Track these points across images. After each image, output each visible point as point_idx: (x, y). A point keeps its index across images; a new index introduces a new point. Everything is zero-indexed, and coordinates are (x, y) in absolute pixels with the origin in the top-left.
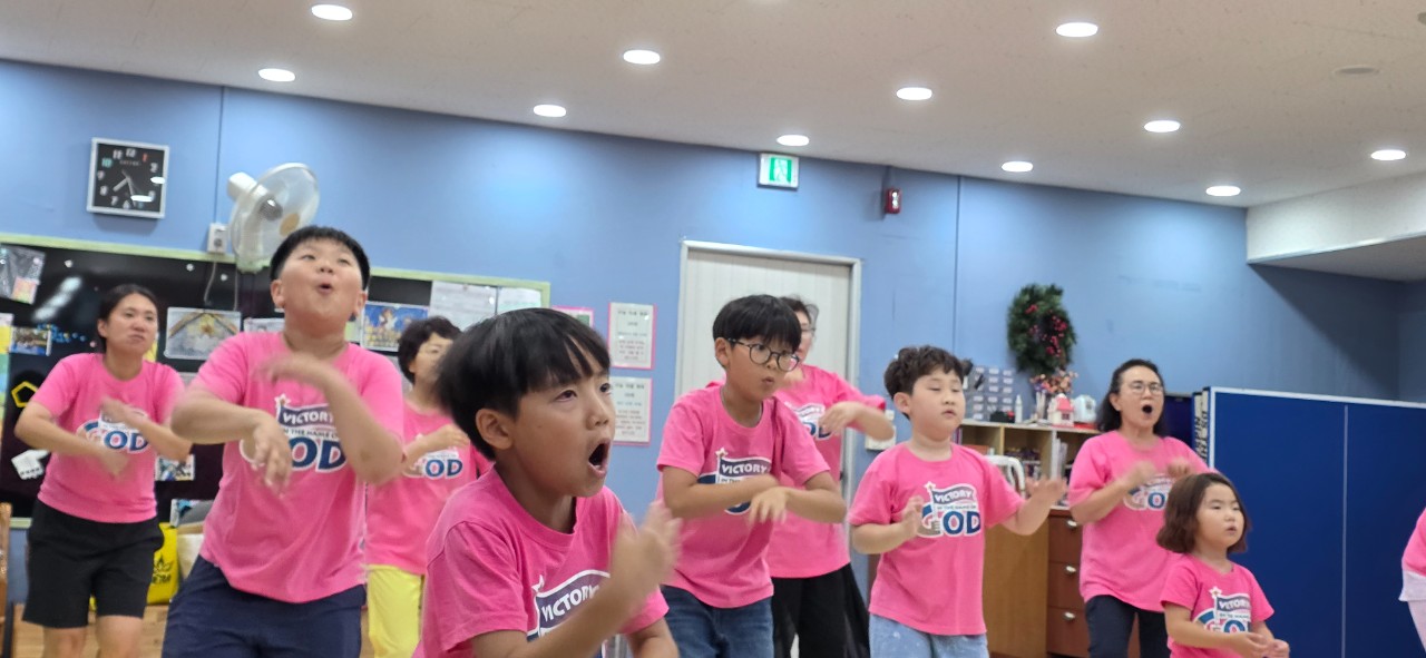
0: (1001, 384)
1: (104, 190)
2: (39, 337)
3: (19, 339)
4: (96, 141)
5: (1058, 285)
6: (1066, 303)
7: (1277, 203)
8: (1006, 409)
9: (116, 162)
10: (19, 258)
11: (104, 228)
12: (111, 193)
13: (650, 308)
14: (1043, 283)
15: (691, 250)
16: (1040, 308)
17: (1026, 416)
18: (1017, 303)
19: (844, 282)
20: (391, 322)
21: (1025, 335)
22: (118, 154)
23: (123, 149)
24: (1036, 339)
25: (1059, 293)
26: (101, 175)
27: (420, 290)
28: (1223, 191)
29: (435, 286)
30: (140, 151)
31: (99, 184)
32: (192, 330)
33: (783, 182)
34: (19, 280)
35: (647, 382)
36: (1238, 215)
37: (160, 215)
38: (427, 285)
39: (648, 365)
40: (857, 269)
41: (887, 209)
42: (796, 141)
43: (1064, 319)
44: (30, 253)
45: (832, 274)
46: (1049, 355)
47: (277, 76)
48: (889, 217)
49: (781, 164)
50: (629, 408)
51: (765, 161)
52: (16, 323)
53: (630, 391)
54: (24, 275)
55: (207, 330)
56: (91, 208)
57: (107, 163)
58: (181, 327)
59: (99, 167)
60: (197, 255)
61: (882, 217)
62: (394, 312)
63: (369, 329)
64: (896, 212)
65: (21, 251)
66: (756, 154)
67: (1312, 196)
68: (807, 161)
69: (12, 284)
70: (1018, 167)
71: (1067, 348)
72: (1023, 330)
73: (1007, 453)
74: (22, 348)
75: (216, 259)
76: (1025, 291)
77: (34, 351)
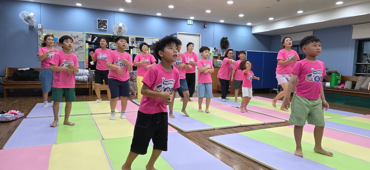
0: (219, 51)
1: (99, 26)
2: (92, 46)
3: (89, 46)
4: (97, 19)
5: (227, 37)
6: (228, 40)
7: (256, 25)
8: (220, 54)
9: (100, 22)
10: (88, 35)
12: (100, 26)
14: (225, 37)
15: (178, 33)
16: (225, 40)
17: (222, 55)
18: (222, 40)
19: (199, 37)
20: (139, 44)
21: (222, 44)
22: (101, 21)
23: (101, 20)
24: (224, 44)
25: (227, 38)
26: (99, 24)
27: (142, 39)
28: (249, 24)
29: (144, 39)
30: (104, 20)
31: (98, 25)
32: (113, 45)
33: (191, 24)
34: (89, 39)
36: (251, 27)
37: (107, 29)
38: (144, 38)
40: (201, 35)
41: (205, 27)
42: (192, 18)
43: (228, 42)
44: (90, 35)
45: (197, 36)
46: (226, 47)
47: (122, 10)
48: (205, 28)
49: (190, 21)
51: (188, 21)
52: (89, 44)
54: (89, 38)
55: (114, 45)
56: (97, 28)
57: (99, 22)
58: (111, 45)
59: (98, 23)
60: (112, 35)
61: (204, 28)
62: (139, 42)
63: (136, 45)
64: (206, 28)
65: (89, 35)
66: (187, 20)
67: (261, 24)
68: (194, 21)
69: (88, 39)
70: (222, 21)
71: (228, 46)
72: (222, 43)
73: (220, 60)
74: (90, 48)
75: (115, 35)
76: (223, 38)
77: (92, 48)
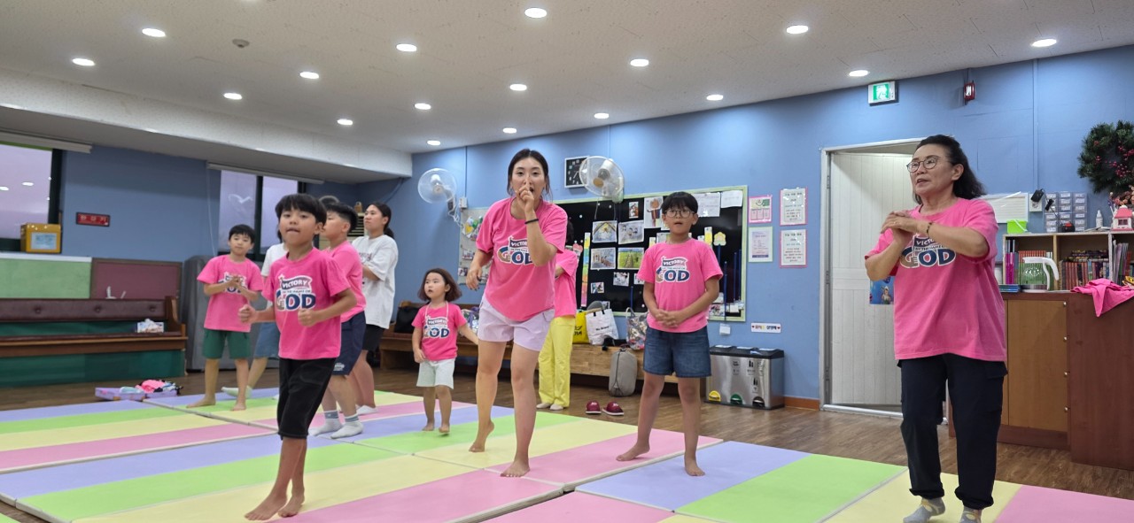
0: (1073, 204)
1: (570, 179)
4: (566, 159)
9: (573, 166)
11: (573, 194)
13: (803, 190)
14: (1110, 122)
15: (828, 152)
16: (1102, 142)
17: (1085, 225)
18: (1087, 142)
21: (1091, 165)
22: (574, 163)
23: (575, 160)
24: (1105, 165)
26: (567, 173)
30: (580, 160)
31: (568, 177)
32: (600, 230)
33: (883, 98)
35: (803, 232)
39: (803, 222)
41: (965, 98)
46: (1115, 177)
47: (604, 117)
49: (882, 87)
50: (793, 247)
51: (871, 89)
53: (793, 237)
55: (606, 229)
56: (566, 186)
57: (569, 168)
58: (597, 230)
59: (567, 170)
60: (600, 199)
64: (971, 98)
70: (1046, 44)
72: (1090, 161)
